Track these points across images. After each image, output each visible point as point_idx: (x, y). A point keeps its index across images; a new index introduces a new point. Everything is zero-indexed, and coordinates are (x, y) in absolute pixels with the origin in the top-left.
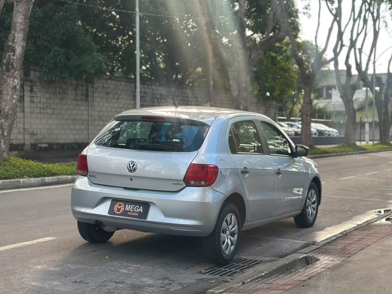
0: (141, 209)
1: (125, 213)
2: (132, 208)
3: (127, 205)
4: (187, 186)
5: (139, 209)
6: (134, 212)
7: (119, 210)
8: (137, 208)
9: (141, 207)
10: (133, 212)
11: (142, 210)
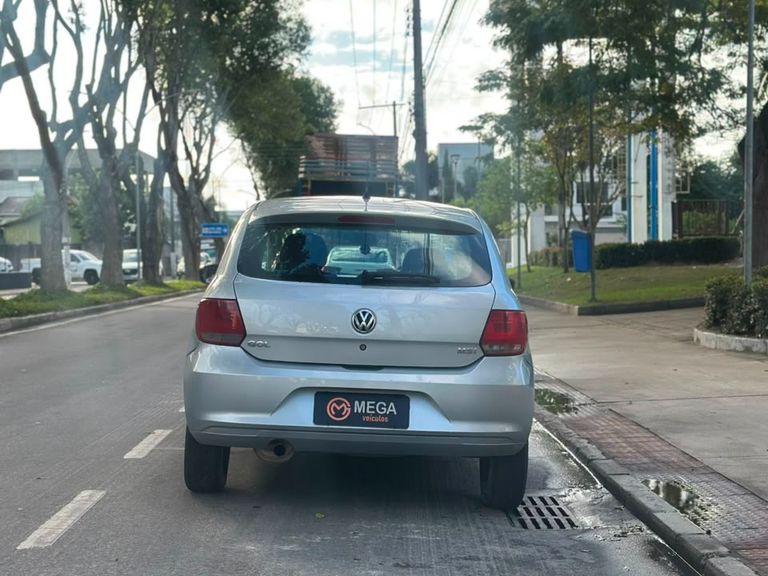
0: (392, 408)
1: (356, 419)
2: (368, 407)
3: (357, 403)
4: (486, 354)
5: (387, 407)
6: (377, 414)
7: (339, 413)
8: (382, 406)
9: (392, 404)
10: (373, 415)
11: (394, 410)
